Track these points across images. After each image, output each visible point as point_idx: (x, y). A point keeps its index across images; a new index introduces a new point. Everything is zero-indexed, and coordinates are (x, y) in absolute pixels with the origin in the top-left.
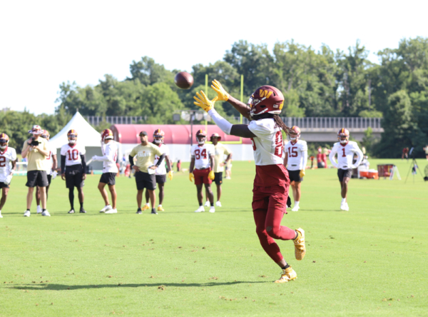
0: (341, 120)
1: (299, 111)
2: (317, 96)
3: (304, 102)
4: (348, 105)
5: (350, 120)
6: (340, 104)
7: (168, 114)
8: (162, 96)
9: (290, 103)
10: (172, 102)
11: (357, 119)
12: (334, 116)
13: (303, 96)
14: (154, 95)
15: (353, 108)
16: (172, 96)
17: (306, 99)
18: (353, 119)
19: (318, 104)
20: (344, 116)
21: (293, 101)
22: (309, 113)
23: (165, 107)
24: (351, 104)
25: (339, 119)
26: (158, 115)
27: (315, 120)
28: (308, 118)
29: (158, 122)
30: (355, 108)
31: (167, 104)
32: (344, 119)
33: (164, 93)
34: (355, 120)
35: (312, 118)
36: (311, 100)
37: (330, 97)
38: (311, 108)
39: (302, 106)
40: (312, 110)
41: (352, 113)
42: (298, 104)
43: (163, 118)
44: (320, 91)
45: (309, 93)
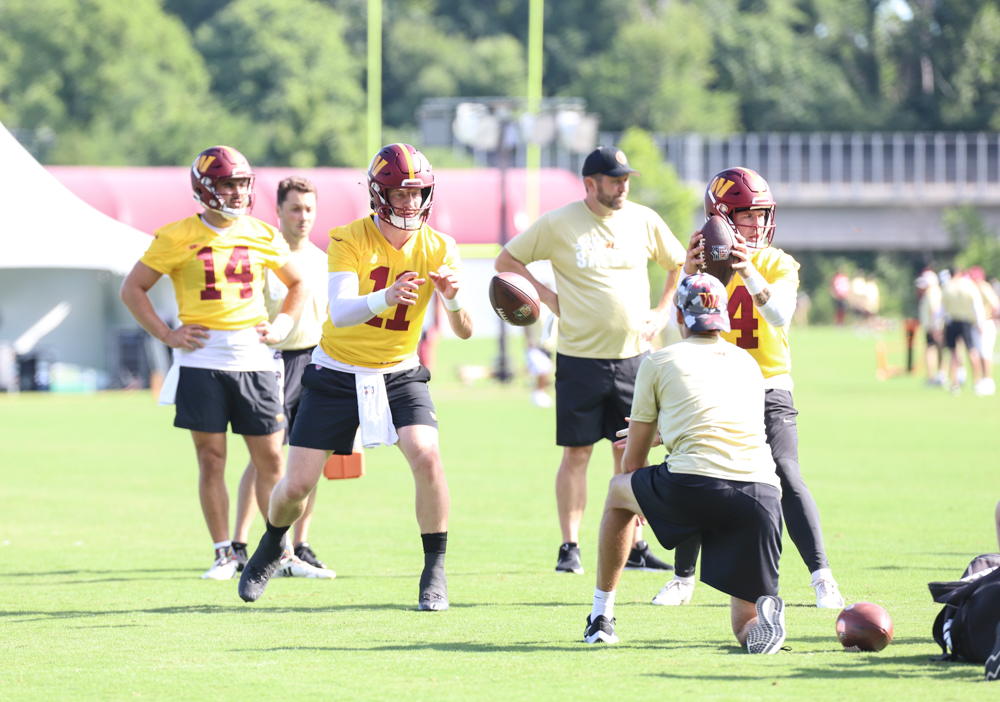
0: (909, 150)
1: (709, 109)
2: (785, 37)
3: (733, 66)
4: (928, 80)
5: (951, 149)
6: (888, 72)
7: (143, 122)
8: (116, 40)
9: (668, 69)
10: (164, 67)
11: (982, 141)
12: (870, 129)
13: (729, 36)
14: (82, 32)
15: (955, 90)
16: (162, 41)
17: (739, 53)
18: (961, 142)
19: (799, 75)
20: (916, 129)
21: (682, 61)
22: (752, 116)
23: (131, 89)
24: (946, 72)
25: (899, 142)
26: (102, 125)
27: (785, 149)
28: (753, 142)
29: (104, 160)
30: (967, 94)
31: (138, 75)
32: (920, 142)
33: (122, 25)
34: (972, 150)
35: (774, 141)
36: (763, 57)
37: (844, 39)
38: (765, 93)
39: (721, 83)
40: (771, 105)
41: (951, 114)
42: (709, 74)
43: (126, 139)
44: (798, 16)
45: (753, 22)
